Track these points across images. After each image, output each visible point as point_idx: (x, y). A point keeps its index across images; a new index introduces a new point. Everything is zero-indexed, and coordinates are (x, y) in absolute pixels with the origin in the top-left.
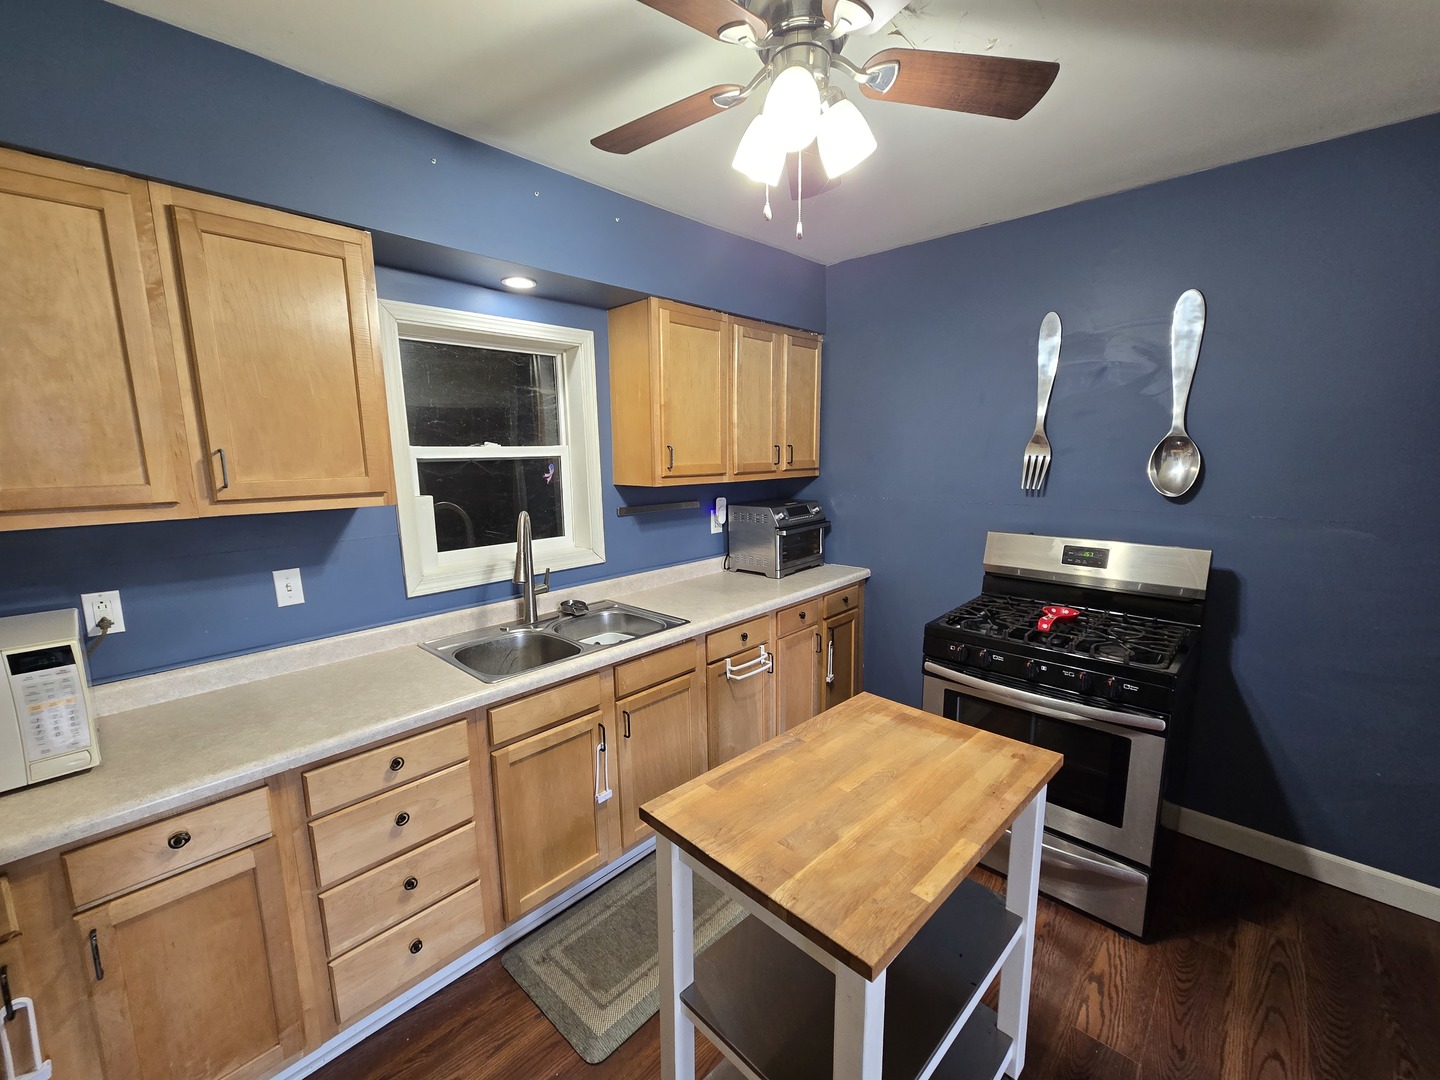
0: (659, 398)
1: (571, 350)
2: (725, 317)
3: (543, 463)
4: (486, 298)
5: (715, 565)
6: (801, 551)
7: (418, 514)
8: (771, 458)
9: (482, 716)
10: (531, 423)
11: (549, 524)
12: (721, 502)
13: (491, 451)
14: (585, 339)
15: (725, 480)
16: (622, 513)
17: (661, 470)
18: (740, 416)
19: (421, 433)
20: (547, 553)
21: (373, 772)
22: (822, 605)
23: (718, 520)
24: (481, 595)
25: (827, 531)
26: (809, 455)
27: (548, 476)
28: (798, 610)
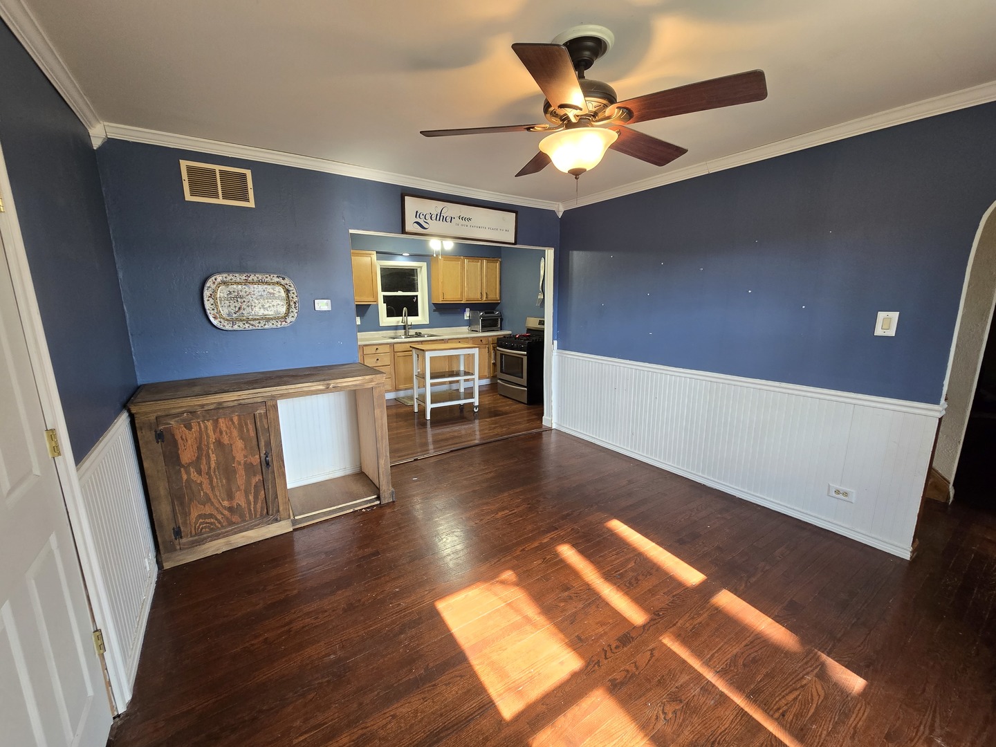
0: (441, 280)
1: (421, 267)
2: (462, 257)
3: (413, 297)
4: (400, 257)
5: (465, 329)
6: (489, 324)
7: (383, 308)
8: (479, 297)
9: (392, 345)
10: (413, 286)
11: (414, 312)
12: (468, 310)
13: (400, 293)
14: (424, 265)
15: (462, 302)
16: (434, 311)
17: (441, 299)
18: (467, 284)
19: (384, 290)
20: (412, 320)
21: (373, 350)
22: (490, 339)
23: (467, 315)
24: (396, 328)
25: (502, 320)
26: (494, 296)
27: (415, 300)
28: (481, 339)
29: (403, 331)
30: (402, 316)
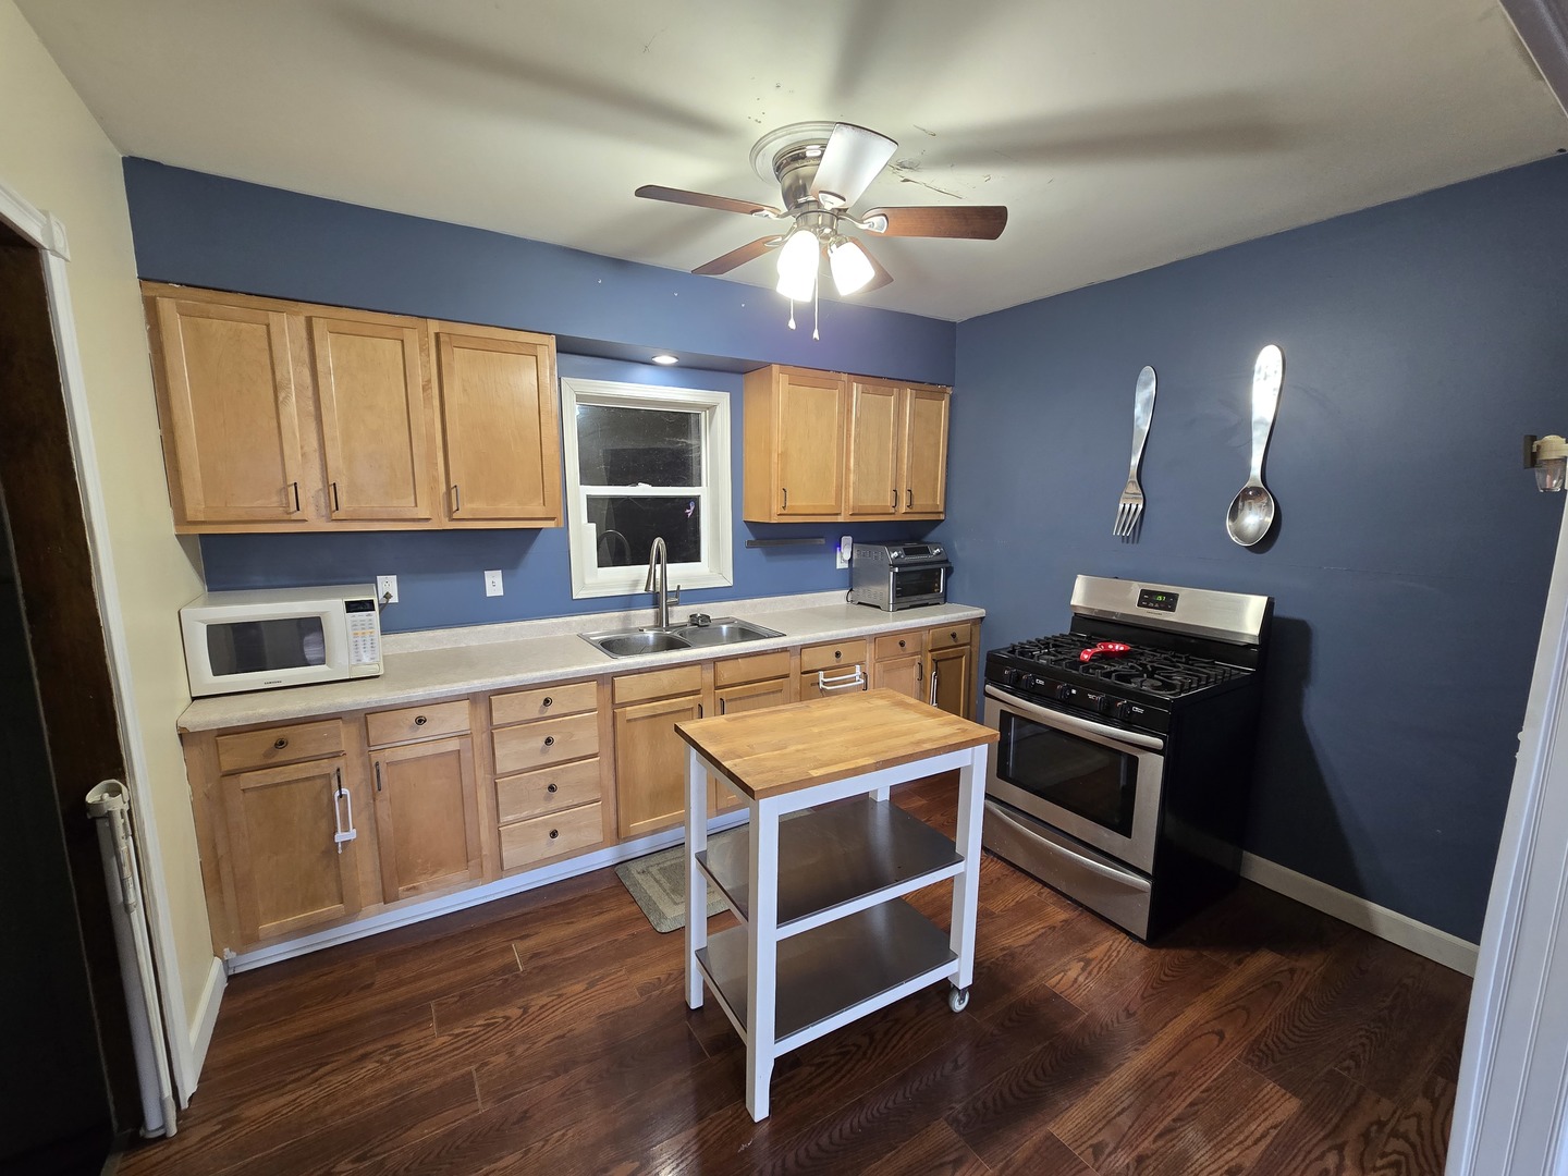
0: (777, 447)
1: (711, 408)
2: (845, 377)
3: (686, 501)
4: (644, 371)
5: (838, 598)
6: (916, 587)
7: (584, 537)
8: (889, 501)
9: (607, 680)
10: (681, 467)
11: (685, 548)
12: (847, 540)
13: (644, 490)
14: (723, 400)
15: (840, 519)
16: (750, 545)
17: (776, 508)
18: (857, 463)
19: (587, 477)
20: (679, 574)
21: (531, 705)
22: (927, 637)
23: (844, 556)
24: (627, 602)
25: (949, 572)
26: (931, 500)
27: (689, 512)
28: (899, 639)
29: (651, 612)
30: (646, 561)
